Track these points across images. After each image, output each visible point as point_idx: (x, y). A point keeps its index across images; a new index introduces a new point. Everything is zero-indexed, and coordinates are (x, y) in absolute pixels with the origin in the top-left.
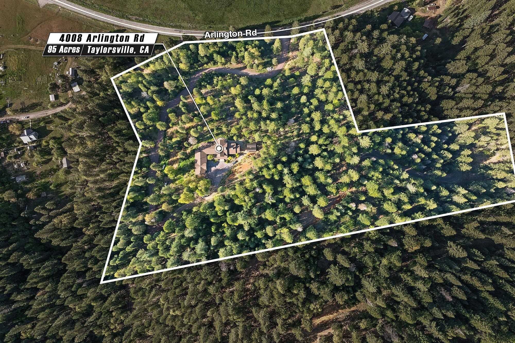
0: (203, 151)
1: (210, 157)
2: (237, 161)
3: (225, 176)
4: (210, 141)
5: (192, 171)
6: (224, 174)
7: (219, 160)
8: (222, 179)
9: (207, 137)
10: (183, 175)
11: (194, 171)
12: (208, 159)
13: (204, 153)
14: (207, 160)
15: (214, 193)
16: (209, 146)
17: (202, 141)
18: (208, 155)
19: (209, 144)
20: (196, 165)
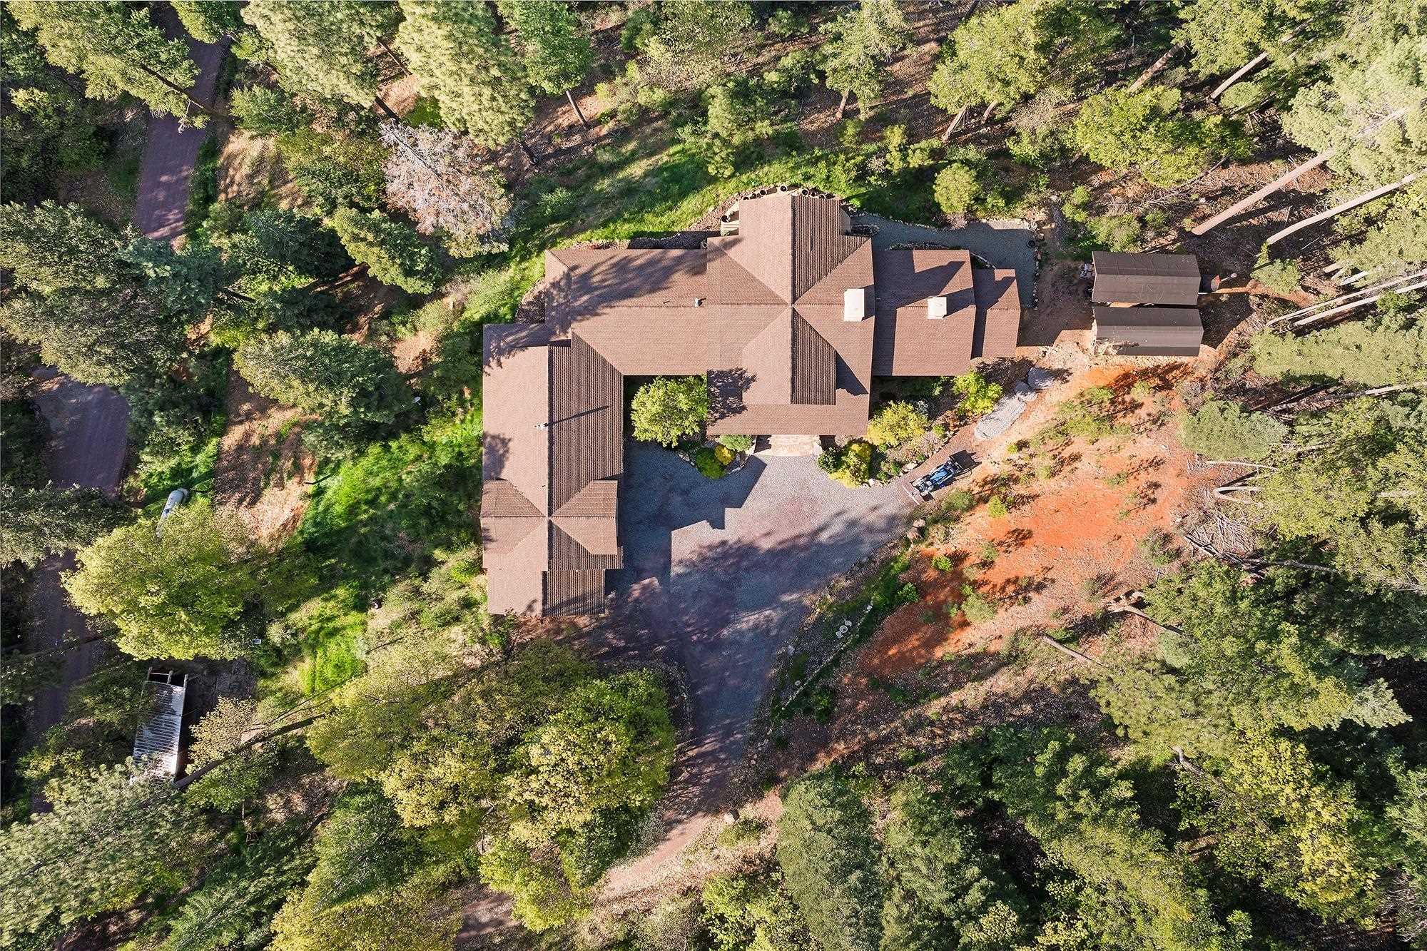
0: (582, 329)
1: (669, 412)
2: (963, 461)
3: (826, 627)
4: (653, 223)
5: (452, 562)
6: (816, 602)
7: (762, 442)
8: (796, 668)
9: (630, 190)
10: (361, 605)
11: (476, 567)
12: (645, 427)
13: (591, 357)
14: (630, 443)
15: (700, 823)
16: (655, 279)
17: (569, 233)
18: (632, 384)
19: (643, 256)
20: (490, 493)
